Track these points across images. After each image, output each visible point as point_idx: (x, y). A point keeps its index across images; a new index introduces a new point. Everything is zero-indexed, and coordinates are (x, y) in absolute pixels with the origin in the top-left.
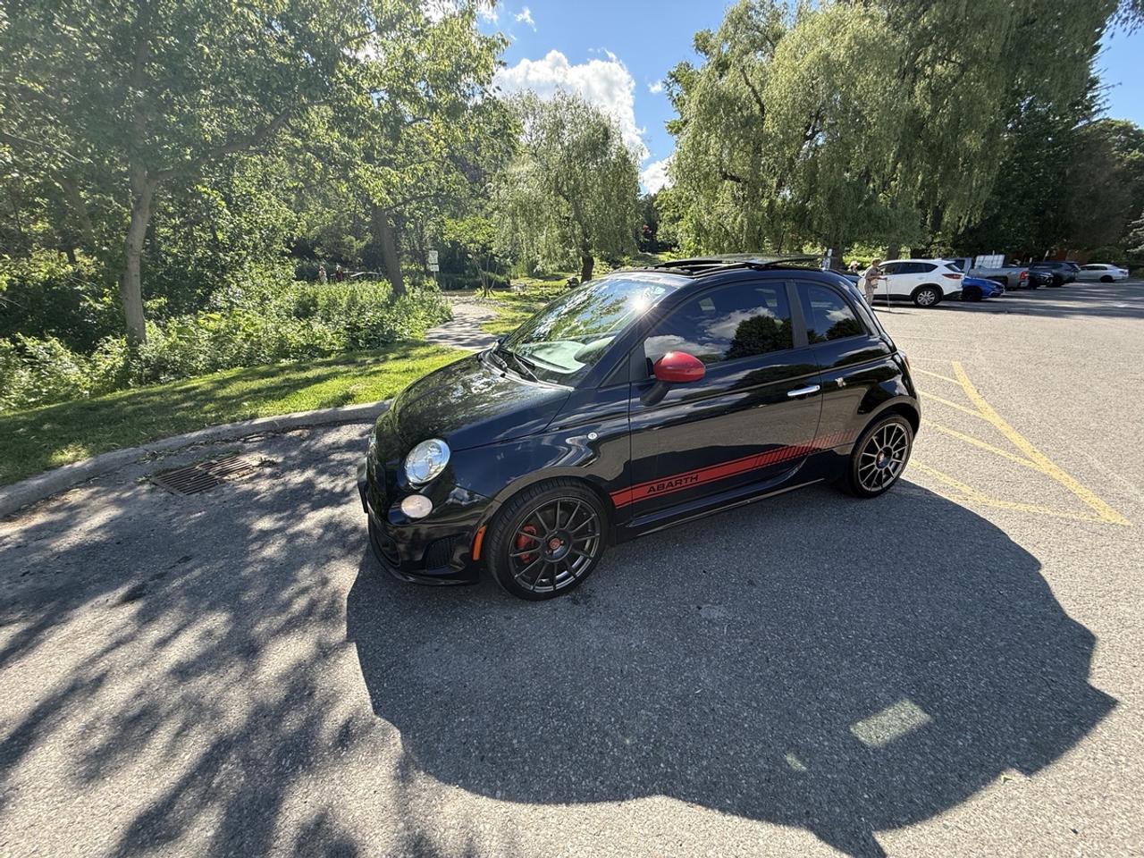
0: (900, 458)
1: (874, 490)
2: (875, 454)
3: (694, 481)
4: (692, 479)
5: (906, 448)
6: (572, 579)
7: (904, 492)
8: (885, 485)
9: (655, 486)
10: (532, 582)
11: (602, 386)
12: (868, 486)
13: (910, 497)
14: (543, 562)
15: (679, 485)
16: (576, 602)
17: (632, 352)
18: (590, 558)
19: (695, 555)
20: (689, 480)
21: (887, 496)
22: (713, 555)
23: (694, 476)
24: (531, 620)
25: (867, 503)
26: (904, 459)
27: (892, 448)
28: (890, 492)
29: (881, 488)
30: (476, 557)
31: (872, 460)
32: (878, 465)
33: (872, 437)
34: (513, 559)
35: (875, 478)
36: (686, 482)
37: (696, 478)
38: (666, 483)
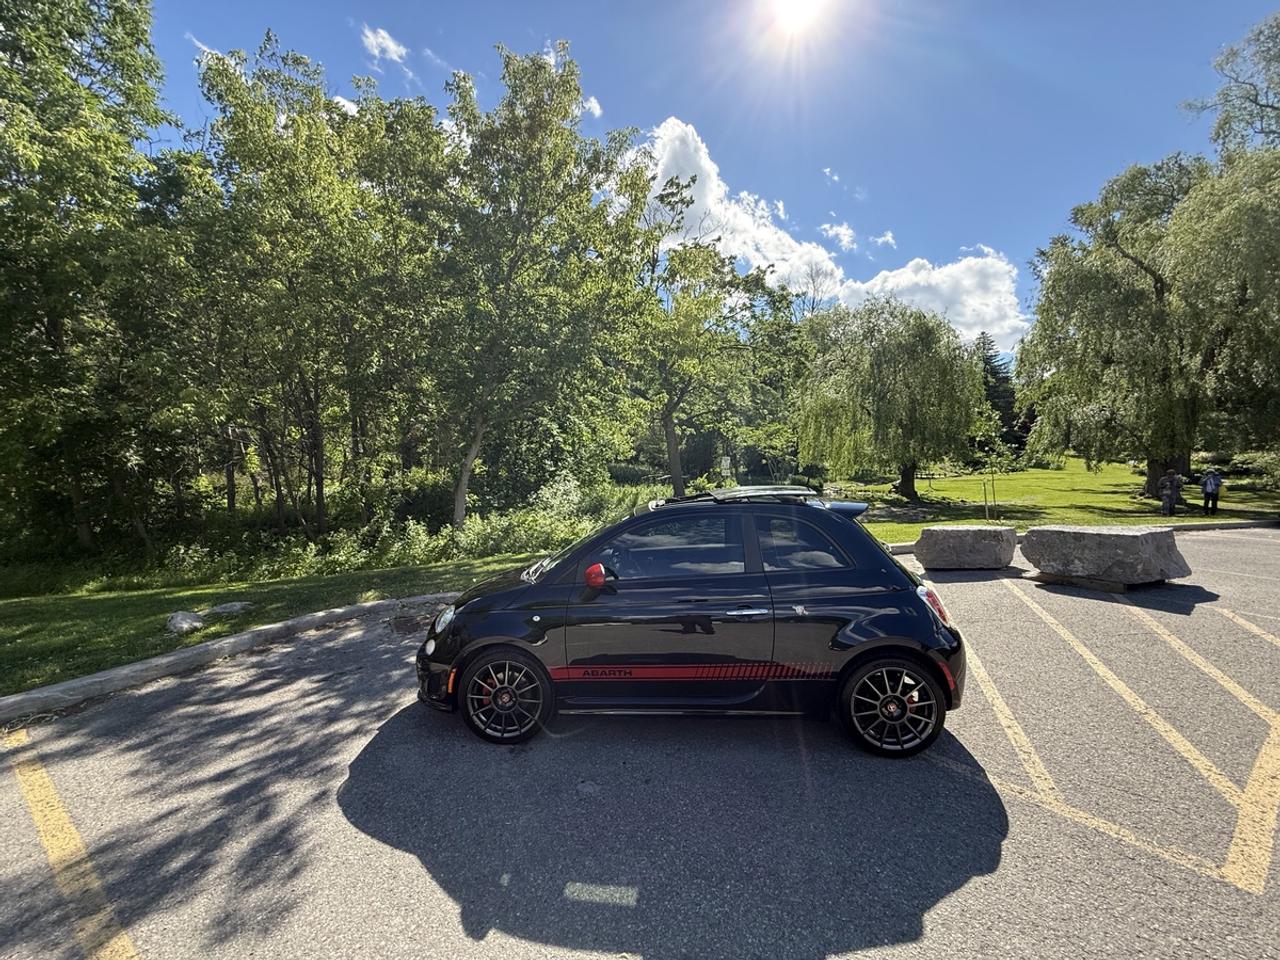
0: (929, 718)
1: (887, 747)
2: (877, 700)
3: (628, 676)
4: (625, 673)
5: (933, 703)
6: (517, 733)
8: (908, 745)
9: (590, 671)
10: (485, 723)
12: (876, 739)
14: (494, 710)
15: (612, 676)
16: (512, 751)
18: (534, 720)
20: (623, 673)
23: (628, 670)
26: (933, 717)
27: (905, 698)
28: (925, 759)
29: (899, 747)
30: (450, 691)
31: (874, 707)
32: (891, 717)
33: (865, 678)
34: (472, 699)
35: (886, 732)
36: (620, 674)
37: (630, 673)
38: (600, 671)
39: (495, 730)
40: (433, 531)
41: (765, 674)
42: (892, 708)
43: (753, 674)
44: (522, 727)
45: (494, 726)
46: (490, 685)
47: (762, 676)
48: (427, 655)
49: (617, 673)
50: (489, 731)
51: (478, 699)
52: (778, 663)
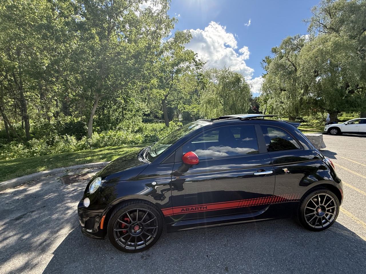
0: (333, 212)
1: (317, 227)
2: (314, 208)
5: (335, 207)
6: (144, 245)
7: (339, 231)
8: (324, 226)
9: (185, 209)
10: (125, 243)
11: (162, 163)
12: (313, 224)
13: (342, 235)
14: (130, 235)
15: (197, 210)
17: (176, 150)
18: (154, 237)
19: (208, 245)
20: (202, 208)
21: (326, 232)
22: (216, 247)
23: (205, 207)
24: (119, 262)
25: (312, 234)
26: (335, 213)
27: (326, 206)
28: (329, 230)
29: (321, 227)
30: (102, 228)
31: (313, 211)
32: (318, 214)
33: (311, 199)
34: (116, 231)
35: (317, 221)
36: (201, 209)
37: (206, 208)
38: (190, 208)
39: (130, 245)
40: (79, 139)
41: (270, 201)
42: (320, 211)
43: (264, 202)
44: (146, 242)
45: (129, 243)
46: (126, 222)
48: (85, 208)
49: (199, 209)
50: (127, 247)
51: (119, 231)
52: (276, 196)
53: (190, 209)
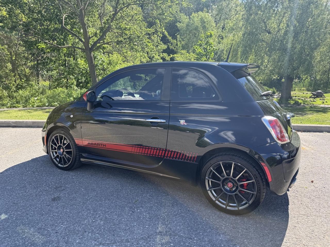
3: (104, 147)
4: (103, 145)
9: (90, 143)
10: (58, 162)
30: (46, 145)
36: (101, 146)
39: (62, 164)
41: (163, 155)
43: (157, 154)
47: (161, 156)
49: (100, 145)
50: (59, 165)
52: (169, 150)
53: (94, 144)
